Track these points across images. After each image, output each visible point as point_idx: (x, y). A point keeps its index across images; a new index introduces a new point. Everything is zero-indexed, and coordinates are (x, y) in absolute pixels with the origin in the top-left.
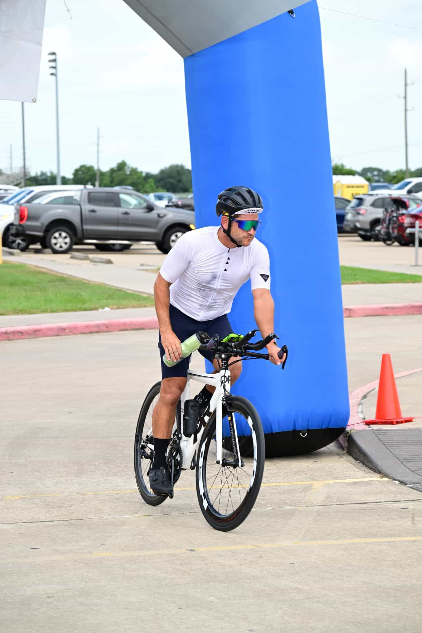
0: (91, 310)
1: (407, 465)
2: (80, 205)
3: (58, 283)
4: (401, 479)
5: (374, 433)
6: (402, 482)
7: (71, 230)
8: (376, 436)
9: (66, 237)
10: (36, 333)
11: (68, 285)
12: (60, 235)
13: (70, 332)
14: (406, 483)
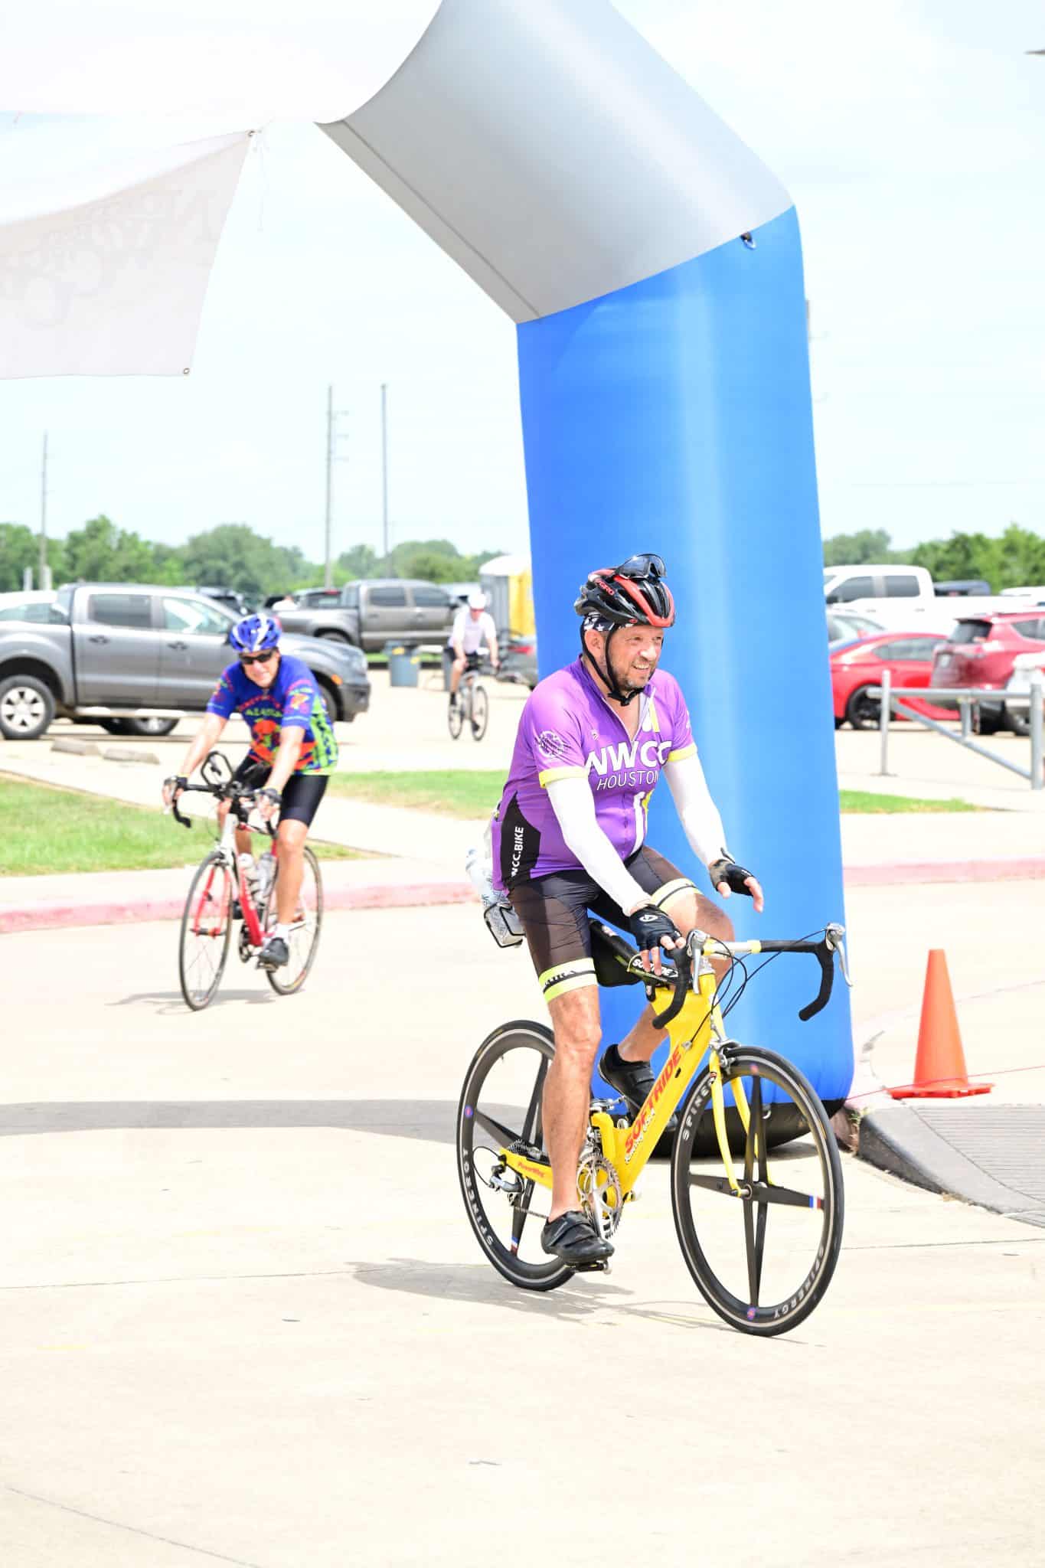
0: (169, 867)
1: (996, 1177)
2: (69, 624)
3: (62, 805)
4: (989, 1203)
5: (916, 1113)
6: (990, 1209)
7: (47, 683)
8: (922, 1120)
9: (35, 701)
10: (60, 916)
11: (90, 810)
12: (22, 694)
13: (135, 915)
14: (1001, 1211)
